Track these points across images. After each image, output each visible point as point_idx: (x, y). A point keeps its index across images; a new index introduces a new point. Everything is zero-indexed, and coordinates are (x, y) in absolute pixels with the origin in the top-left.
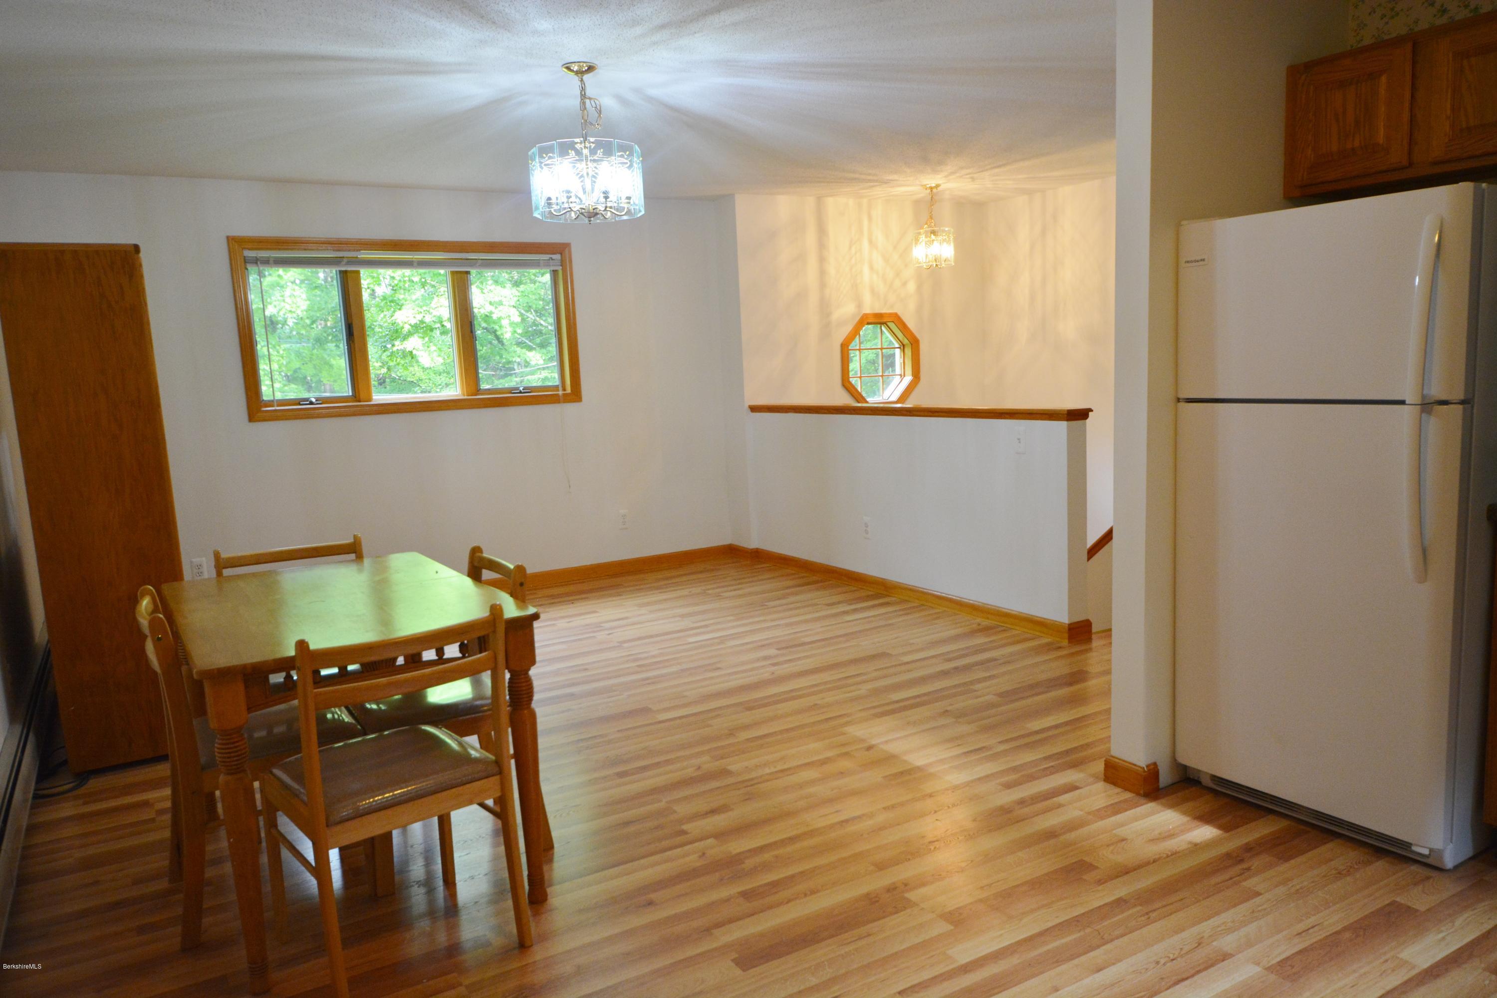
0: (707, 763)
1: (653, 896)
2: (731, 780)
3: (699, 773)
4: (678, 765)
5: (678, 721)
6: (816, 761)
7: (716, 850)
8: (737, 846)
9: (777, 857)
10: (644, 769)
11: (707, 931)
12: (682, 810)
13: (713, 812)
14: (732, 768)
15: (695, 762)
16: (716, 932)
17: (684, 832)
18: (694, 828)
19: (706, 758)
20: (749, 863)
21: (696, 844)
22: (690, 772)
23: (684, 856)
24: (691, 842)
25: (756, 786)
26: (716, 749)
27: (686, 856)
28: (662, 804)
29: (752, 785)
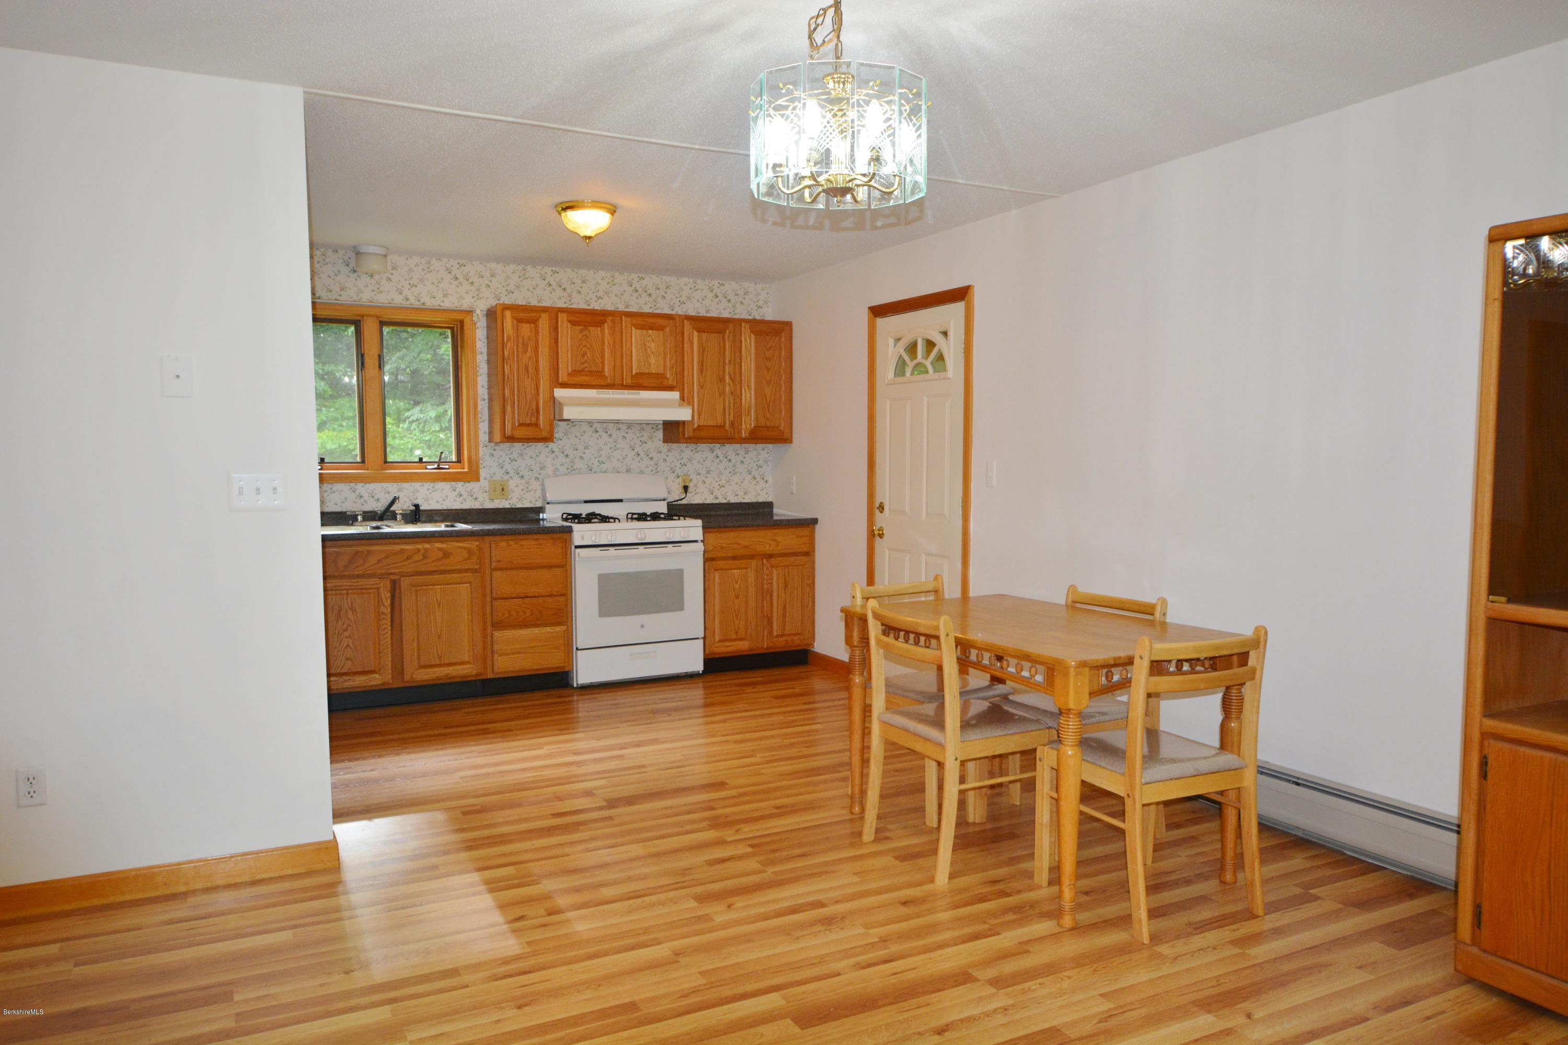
0: (719, 913)
1: (775, 811)
2: (698, 890)
3: (730, 900)
4: (753, 912)
5: (750, 987)
6: (592, 907)
7: (729, 834)
8: (711, 834)
9: (681, 827)
10: (793, 910)
11: (741, 795)
12: (752, 864)
13: (724, 861)
14: (694, 904)
15: (733, 915)
16: (736, 794)
17: (751, 846)
18: (743, 849)
19: (719, 919)
20: (704, 824)
21: (743, 837)
22: (739, 902)
23: (752, 831)
24: (745, 839)
25: (674, 881)
26: (710, 931)
27: (748, 831)
28: (771, 870)
29: (677, 883)
